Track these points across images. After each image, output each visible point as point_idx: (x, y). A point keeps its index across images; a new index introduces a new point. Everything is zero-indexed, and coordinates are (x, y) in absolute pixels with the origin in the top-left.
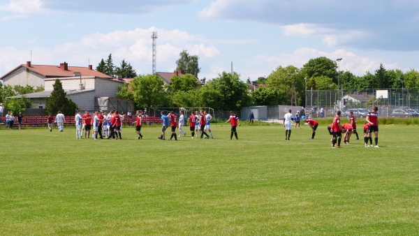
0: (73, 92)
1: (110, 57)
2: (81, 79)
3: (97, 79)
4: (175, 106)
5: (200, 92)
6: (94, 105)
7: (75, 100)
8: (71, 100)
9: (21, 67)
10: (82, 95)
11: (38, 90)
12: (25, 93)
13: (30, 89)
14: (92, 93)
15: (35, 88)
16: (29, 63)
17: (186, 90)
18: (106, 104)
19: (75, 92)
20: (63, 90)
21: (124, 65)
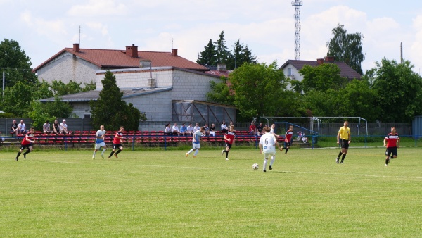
0: (138, 93)
1: (222, 36)
2: (151, 71)
3: (175, 72)
4: (302, 114)
5: (346, 92)
6: (170, 114)
7: (139, 105)
8: (131, 105)
9: (64, 51)
10: (151, 96)
11: (87, 89)
12: (66, 93)
13: (74, 88)
14: (167, 93)
15: (83, 86)
16: (77, 46)
17: (323, 88)
18: (188, 111)
19: (141, 92)
20: (118, 89)
21: (238, 49)
